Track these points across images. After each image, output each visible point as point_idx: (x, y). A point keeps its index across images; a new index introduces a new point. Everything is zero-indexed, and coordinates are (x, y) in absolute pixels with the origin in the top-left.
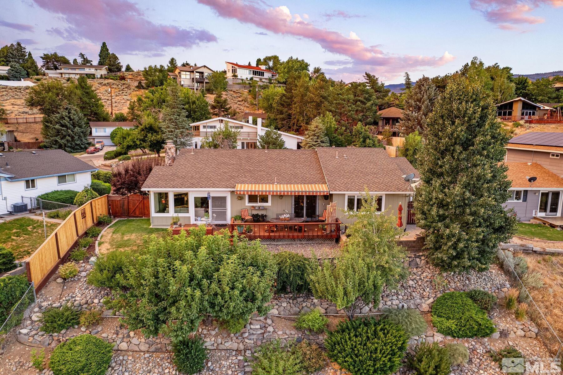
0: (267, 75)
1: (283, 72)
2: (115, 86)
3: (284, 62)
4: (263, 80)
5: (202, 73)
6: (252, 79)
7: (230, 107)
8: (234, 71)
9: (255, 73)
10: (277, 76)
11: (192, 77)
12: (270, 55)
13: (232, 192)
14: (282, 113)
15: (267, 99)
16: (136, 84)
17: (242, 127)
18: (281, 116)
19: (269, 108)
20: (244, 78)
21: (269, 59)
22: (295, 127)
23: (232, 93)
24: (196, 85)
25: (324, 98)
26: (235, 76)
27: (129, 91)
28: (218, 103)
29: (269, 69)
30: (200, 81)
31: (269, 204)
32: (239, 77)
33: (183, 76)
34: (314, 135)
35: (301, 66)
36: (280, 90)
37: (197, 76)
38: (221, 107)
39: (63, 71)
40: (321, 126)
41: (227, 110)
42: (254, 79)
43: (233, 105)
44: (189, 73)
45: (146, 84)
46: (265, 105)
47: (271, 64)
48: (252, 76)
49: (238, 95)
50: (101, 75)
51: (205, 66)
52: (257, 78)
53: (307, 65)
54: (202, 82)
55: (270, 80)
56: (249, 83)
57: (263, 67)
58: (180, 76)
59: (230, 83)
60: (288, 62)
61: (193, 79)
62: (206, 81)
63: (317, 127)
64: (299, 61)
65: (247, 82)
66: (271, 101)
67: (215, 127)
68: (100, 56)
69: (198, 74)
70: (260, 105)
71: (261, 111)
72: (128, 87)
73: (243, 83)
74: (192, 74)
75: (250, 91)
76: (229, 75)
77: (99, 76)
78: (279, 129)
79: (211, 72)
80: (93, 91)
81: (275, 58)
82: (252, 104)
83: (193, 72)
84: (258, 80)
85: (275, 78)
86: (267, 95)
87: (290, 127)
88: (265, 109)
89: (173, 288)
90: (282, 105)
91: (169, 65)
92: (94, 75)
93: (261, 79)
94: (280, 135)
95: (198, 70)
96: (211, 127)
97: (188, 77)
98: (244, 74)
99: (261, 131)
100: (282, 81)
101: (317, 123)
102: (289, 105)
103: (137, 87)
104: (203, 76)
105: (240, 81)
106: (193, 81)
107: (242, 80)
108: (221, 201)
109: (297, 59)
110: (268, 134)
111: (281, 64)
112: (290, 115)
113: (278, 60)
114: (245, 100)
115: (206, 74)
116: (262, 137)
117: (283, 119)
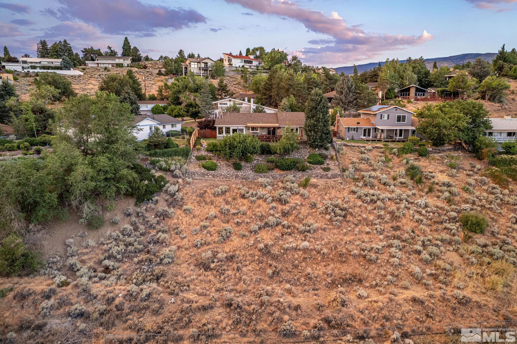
0: (255, 63)
1: (267, 61)
2: (142, 74)
3: (268, 52)
4: (252, 67)
5: (207, 63)
6: (243, 66)
7: (229, 90)
8: (230, 61)
9: (246, 62)
10: (263, 64)
11: (199, 66)
12: (257, 47)
13: (246, 127)
14: (265, 94)
15: (256, 83)
16: (157, 71)
17: (242, 104)
18: (265, 97)
19: (257, 90)
20: (237, 66)
21: (257, 49)
22: (274, 104)
23: (229, 78)
24: (202, 72)
25: (291, 86)
26: (231, 64)
27: (152, 78)
28: (221, 87)
29: (257, 58)
30: (205, 70)
31: (259, 131)
32: (234, 66)
33: (192, 66)
34: (283, 108)
35: (281, 56)
36: (265, 76)
37: (203, 65)
38: (223, 90)
39: (99, 62)
40: (287, 103)
41: (227, 92)
42: (245, 66)
43: (231, 88)
44: (196, 63)
45: (165, 72)
46: (254, 88)
47: (258, 53)
48: (243, 64)
49: (234, 79)
50: (128, 65)
51: (208, 58)
52: (247, 66)
53: (286, 55)
54: (207, 70)
55: (257, 67)
56: (242, 70)
57: (252, 57)
58: (190, 66)
59: (227, 70)
60: (271, 53)
61: (200, 68)
62: (210, 69)
63: (284, 104)
64: (279, 53)
65: (240, 69)
66: (258, 85)
67: (226, 104)
68: (123, 48)
69: (203, 64)
70: (251, 87)
71: (251, 92)
72: (151, 74)
73: (237, 70)
74: (199, 64)
75: (242, 76)
76: (226, 63)
77: (126, 65)
78: (264, 105)
79: (213, 62)
80: (137, 80)
81: (262, 49)
82: (244, 87)
83: (200, 62)
84: (248, 67)
85: (261, 65)
86: (256, 81)
87: (271, 104)
88: (254, 91)
89: (235, 144)
90: (266, 89)
91: (179, 55)
92: (122, 64)
93: (250, 66)
94: (264, 108)
95: (204, 61)
96: (224, 104)
97: (196, 66)
98: (237, 63)
99: (253, 106)
100: (266, 68)
101: (285, 101)
102: (270, 89)
103: (157, 74)
104: (207, 66)
105: (235, 69)
106: (200, 70)
107: (236, 67)
108: (242, 130)
109: (278, 50)
110: (257, 108)
111: (266, 55)
112: (271, 96)
113: (264, 51)
114: (239, 84)
115: (209, 64)
116: (254, 110)
117: (266, 99)
